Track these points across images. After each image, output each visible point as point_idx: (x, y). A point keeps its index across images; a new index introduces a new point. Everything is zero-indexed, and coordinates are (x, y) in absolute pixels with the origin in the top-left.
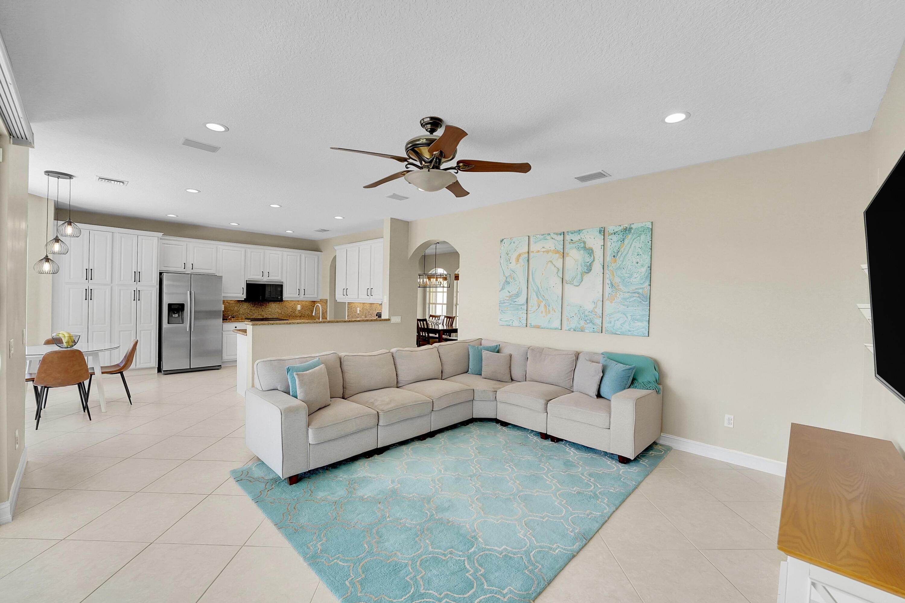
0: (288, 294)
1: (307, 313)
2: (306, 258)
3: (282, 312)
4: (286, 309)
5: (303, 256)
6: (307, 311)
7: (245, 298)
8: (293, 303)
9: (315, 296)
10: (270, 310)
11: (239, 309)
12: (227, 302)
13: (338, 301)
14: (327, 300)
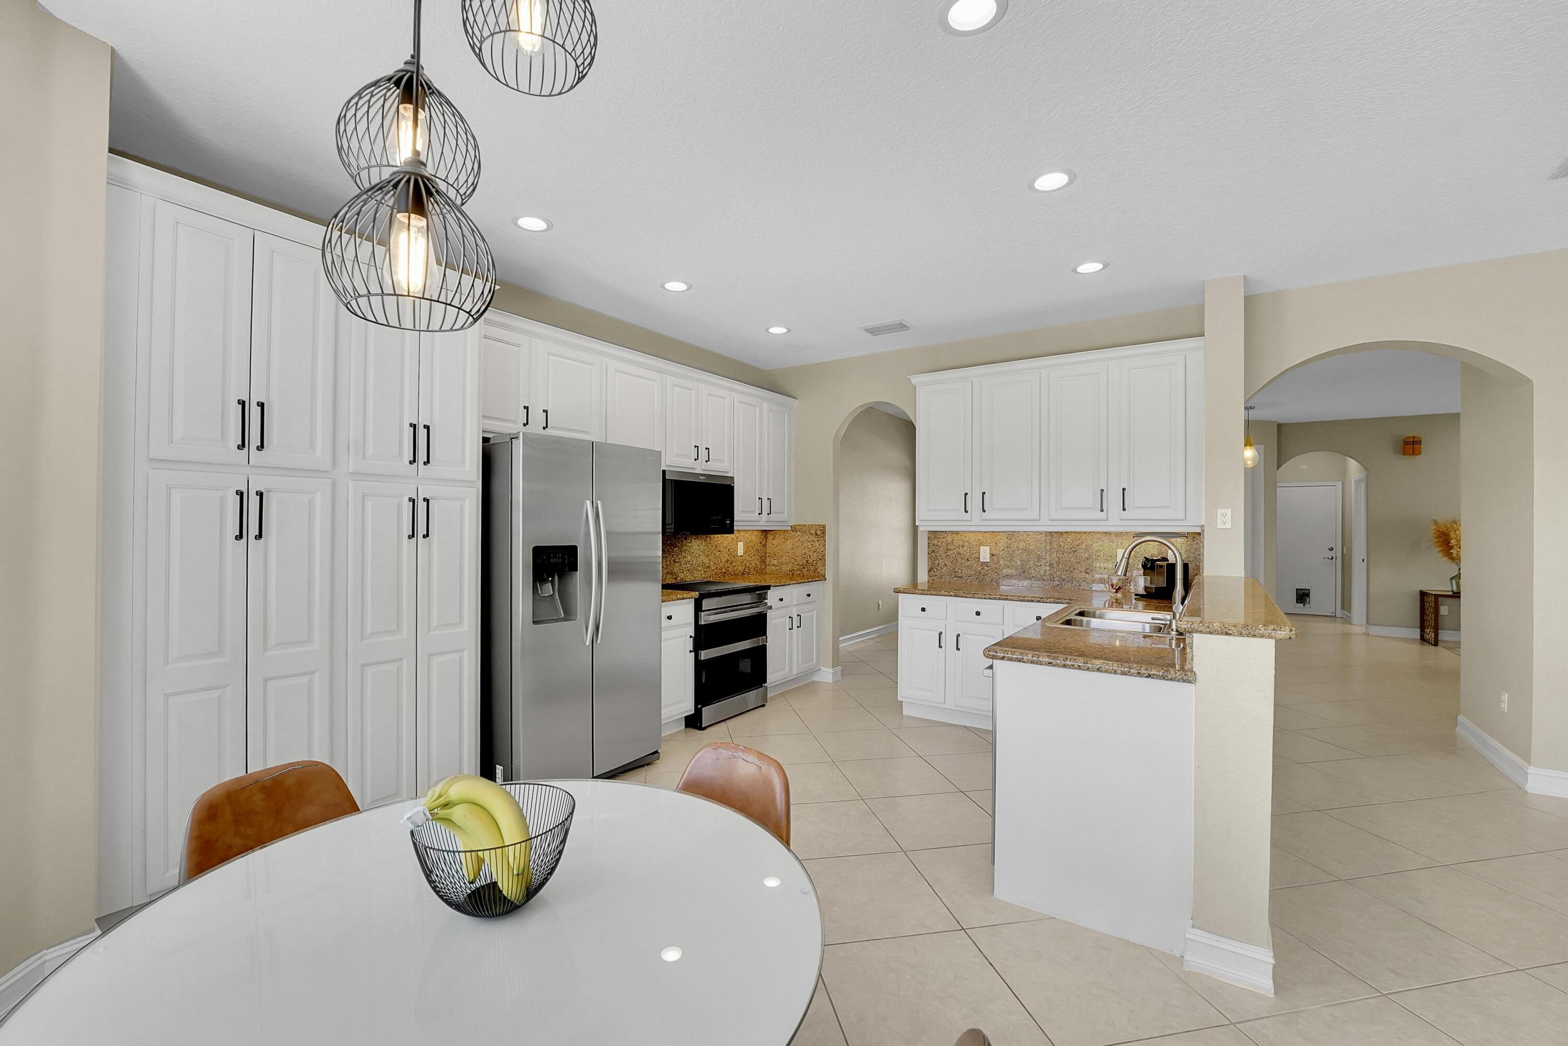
0: (742, 511)
5: (766, 407)
6: (753, 558)
8: (730, 537)
14: (824, 527)
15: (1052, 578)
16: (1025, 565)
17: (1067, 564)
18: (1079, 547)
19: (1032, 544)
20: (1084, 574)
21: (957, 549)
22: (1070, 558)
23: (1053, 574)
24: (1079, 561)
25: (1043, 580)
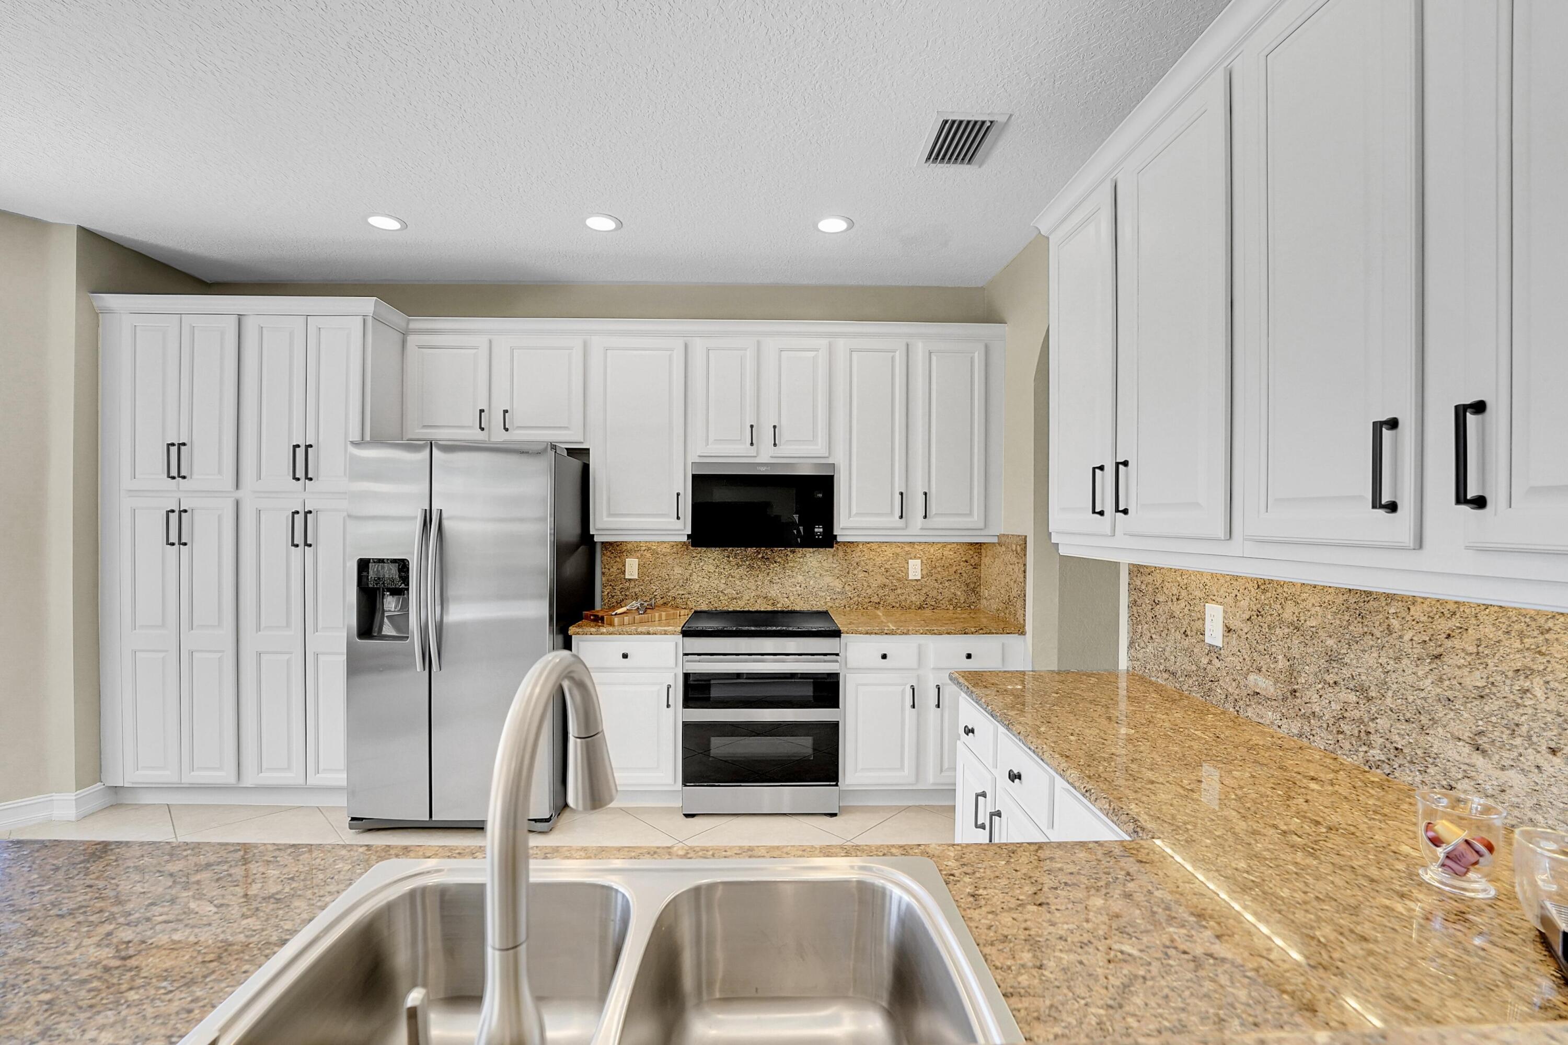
0: (857, 514)
1: (947, 593)
2: (934, 358)
3: (847, 588)
4: (862, 575)
5: (920, 350)
6: (947, 584)
7: (690, 533)
8: (889, 552)
9: (976, 519)
10: (800, 578)
11: (687, 575)
12: (649, 549)
13: (1063, 551)
14: (1026, 537)
15: (1363, 734)
16: (1295, 674)
17: (1411, 699)
18: (1449, 643)
19: (1313, 611)
20: (1467, 750)
21: (1170, 603)
22: (1420, 679)
23: (1366, 720)
24: (1449, 694)
25: (1339, 732)
